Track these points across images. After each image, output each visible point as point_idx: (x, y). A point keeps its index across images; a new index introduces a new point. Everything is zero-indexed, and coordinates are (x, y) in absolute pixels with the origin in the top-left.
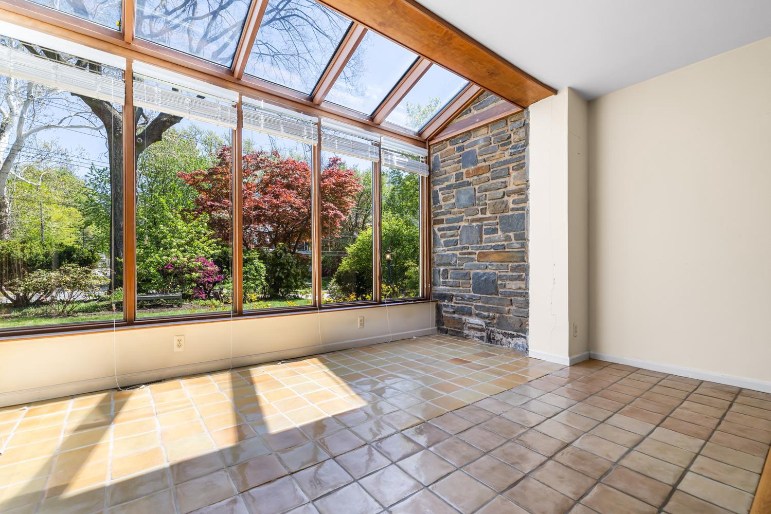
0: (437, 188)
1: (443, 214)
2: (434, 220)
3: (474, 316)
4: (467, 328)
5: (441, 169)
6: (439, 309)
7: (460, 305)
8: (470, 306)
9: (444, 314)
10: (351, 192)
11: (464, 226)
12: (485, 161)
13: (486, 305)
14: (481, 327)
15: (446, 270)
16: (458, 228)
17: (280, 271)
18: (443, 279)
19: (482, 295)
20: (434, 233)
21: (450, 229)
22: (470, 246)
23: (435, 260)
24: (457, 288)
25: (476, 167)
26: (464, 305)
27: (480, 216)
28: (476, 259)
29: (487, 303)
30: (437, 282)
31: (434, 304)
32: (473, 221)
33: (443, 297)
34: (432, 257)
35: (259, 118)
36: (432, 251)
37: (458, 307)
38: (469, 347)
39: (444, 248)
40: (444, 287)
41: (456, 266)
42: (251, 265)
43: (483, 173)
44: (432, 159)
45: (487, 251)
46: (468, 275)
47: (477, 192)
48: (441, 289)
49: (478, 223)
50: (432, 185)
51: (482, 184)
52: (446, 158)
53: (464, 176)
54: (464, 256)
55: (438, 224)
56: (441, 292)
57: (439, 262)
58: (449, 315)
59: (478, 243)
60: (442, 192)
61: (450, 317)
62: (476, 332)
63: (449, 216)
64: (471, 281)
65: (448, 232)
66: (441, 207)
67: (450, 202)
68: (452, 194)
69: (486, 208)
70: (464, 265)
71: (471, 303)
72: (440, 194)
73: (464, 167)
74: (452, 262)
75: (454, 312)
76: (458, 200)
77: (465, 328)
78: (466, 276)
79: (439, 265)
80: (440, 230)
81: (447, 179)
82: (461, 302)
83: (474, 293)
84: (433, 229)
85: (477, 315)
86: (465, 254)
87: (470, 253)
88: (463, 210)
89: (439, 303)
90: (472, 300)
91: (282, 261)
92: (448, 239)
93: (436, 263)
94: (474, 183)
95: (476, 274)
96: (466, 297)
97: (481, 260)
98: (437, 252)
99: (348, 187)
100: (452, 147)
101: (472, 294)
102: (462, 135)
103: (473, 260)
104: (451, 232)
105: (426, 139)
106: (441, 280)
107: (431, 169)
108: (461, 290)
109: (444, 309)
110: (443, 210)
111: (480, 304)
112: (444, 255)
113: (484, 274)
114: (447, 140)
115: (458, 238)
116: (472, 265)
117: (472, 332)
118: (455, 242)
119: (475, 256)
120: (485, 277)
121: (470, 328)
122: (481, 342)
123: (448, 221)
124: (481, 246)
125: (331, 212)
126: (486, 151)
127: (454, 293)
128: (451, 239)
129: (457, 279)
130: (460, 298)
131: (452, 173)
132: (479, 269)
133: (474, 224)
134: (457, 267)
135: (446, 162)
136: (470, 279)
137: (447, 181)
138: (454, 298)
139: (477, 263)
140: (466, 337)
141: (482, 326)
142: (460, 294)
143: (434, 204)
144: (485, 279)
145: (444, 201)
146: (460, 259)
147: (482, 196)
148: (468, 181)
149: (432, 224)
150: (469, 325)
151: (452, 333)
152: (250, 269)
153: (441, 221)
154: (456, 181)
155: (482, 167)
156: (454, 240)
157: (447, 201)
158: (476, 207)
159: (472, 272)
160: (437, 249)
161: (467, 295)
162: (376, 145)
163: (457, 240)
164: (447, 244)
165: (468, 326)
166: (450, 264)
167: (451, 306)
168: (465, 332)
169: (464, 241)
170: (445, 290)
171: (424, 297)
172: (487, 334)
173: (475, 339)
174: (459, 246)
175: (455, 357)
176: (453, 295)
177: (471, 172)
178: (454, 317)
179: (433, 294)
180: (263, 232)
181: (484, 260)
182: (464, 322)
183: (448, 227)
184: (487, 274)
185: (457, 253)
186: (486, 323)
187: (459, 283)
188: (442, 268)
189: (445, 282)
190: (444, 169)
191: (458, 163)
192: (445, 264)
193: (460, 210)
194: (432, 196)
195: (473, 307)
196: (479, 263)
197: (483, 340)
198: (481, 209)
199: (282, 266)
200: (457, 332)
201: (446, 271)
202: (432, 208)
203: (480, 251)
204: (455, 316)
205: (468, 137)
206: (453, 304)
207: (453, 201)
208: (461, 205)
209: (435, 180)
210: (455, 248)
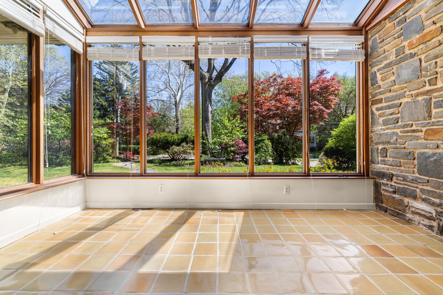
0: (375, 69)
1: (381, 93)
2: (372, 101)
3: (420, 201)
4: (410, 212)
5: (379, 50)
6: (377, 186)
7: (401, 186)
8: (415, 189)
9: (383, 192)
10: (334, 91)
11: (407, 102)
12: (435, 24)
13: (437, 191)
14: (430, 215)
15: (385, 148)
16: (398, 105)
17: (281, 147)
18: (381, 157)
19: (430, 179)
20: (373, 113)
21: (389, 107)
22: (414, 123)
23: (373, 139)
24: (397, 168)
25: (422, 34)
26: (406, 187)
27: (428, 88)
28: (423, 137)
29: (439, 188)
30: (375, 160)
31: (372, 181)
32: (418, 95)
33: (382, 175)
34: (370, 136)
35: (208, 49)
36: (370, 131)
37: (399, 187)
38: (405, 235)
39: (383, 127)
40: (383, 166)
41: (396, 144)
42: (263, 143)
43: (433, 38)
44: (370, 43)
45: (439, 127)
46: (411, 154)
47: (423, 62)
48: (379, 167)
49: (425, 97)
50: (370, 68)
51: (430, 52)
52: (384, 38)
53: (407, 49)
54: (406, 134)
55: (376, 104)
56: (380, 170)
57: (376, 141)
58: (389, 194)
59: (425, 119)
60: (380, 72)
61: (389, 196)
62: (422, 218)
63: (388, 95)
64: (416, 162)
65: (387, 110)
66: (380, 87)
67: (390, 80)
68: (391, 72)
69: (436, 78)
70: (407, 144)
71: (416, 185)
72: (378, 74)
73: (405, 40)
74: (392, 141)
75: (394, 192)
76: (398, 76)
77: (407, 212)
78: (410, 155)
79: (377, 143)
80: (378, 109)
81: (386, 58)
82: (403, 182)
83: (419, 175)
84: (371, 110)
85: (424, 200)
86: (407, 132)
87: (414, 131)
88: (405, 85)
89: (377, 180)
90: (416, 182)
91: (282, 141)
92: (388, 117)
93: (374, 142)
94: (419, 53)
95: (423, 154)
96: (409, 178)
97: (430, 138)
98: (375, 131)
99: (330, 88)
100: (391, 24)
101: (417, 175)
102: (403, 7)
103: (418, 138)
104: (390, 110)
105: (363, 26)
106: (380, 158)
107: (369, 53)
108: (402, 170)
109: (383, 187)
110: (381, 90)
111: (429, 188)
112: (383, 133)
113: (435, 154)
114: (385, 19)
115: (399, 115)
116: (416, 144)
117: (417, 218)
118: (395, 120)
119: (421, 134)
120: (435, 157)
121: (414, 213)
122: (429, 231)
123: (387, 100)
124: (429, 123)
125: (315, 107)
126: (435, 12)
127: (394, 173)
128: (391, 117)
129: (398, 158)
130: (402, 179)
131: (392, 50)
132: (426, 148)
133: (420, 98)
134: (398, 145)
135: (385, 41)
136: (414, 159)
137: (386, 60)
138: (394, 178)
139: (424, 141)
140: (409, 222)
141: (432, 213)
142: (401, 174)
143: (372, 86)
144: (435, 160)
145: (382, 80)
146: (401, 137)
147: (430, 65)
148: (411, 53)
149: (370, 104)
150: (413, 209)
151: (391, 212)
152: (262, 146)
153: (380, 101)
154: (396, 57)
155: (431, 31)
156: (393, 118)
157: (386, 80)
158: (423, 79)
159: (417, 151)
160: (375, 129)
161: (410, 176)
162: (304, 45)
163: (398, 118)
164: (385, 123)
165: (411, 209)
166: (389, 143)
167: (391, 185)
168: (408, 215)
169: (406, 118)
170: (383, 168)
171: (360, 173)
172: (439, 224)
173: (421, 226)
174: (400, 123)
175: (374, 243)
176: (393, 175)
177: (415, 41)
178: (394, 198)
179: (371, 171)
180: (275, 124)
181: (433, 138)
182: (407, 204)
183: (387, 106)
184: (438, 154)
185: (398, 131)
186: (436, 211)
187: (400, 162)
188: (380, 147)
189: (384, 160)
190: (382, 49)
191: (398, 38)
192: (383, 143)
193: (402, 86)
194: (369, 78)
195: (418, 190)
196: (427, 141)
197: (433, 231)
198: (428, 80)
199: (282, 144)
200: (398, 214)
201: (385, 150)
202: (369, 90)
203: (428, 128)
204: (396, 196)
205: (410, 5)
206: (393, 184)
207: (393, 78)
208: (401, 81)
209: (373, 62)
210: (395, 127)
